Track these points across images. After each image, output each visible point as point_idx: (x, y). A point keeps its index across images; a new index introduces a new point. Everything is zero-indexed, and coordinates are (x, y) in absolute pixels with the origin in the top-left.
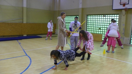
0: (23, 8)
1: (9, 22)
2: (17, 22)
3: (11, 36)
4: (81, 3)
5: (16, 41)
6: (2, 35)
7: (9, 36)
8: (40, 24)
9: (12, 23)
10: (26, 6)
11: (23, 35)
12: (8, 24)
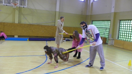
0: (56, 12)
1: (43, 25)
2: (50, 24)
3: (44, 37)
4: (113, 7)
5: (46, 41)
6: (36, 36)
7: (42, 37)
8: (71, 27)
9: (45, 25)
10: (58, 11)
11: (54, 37)
12: (42, 26)
